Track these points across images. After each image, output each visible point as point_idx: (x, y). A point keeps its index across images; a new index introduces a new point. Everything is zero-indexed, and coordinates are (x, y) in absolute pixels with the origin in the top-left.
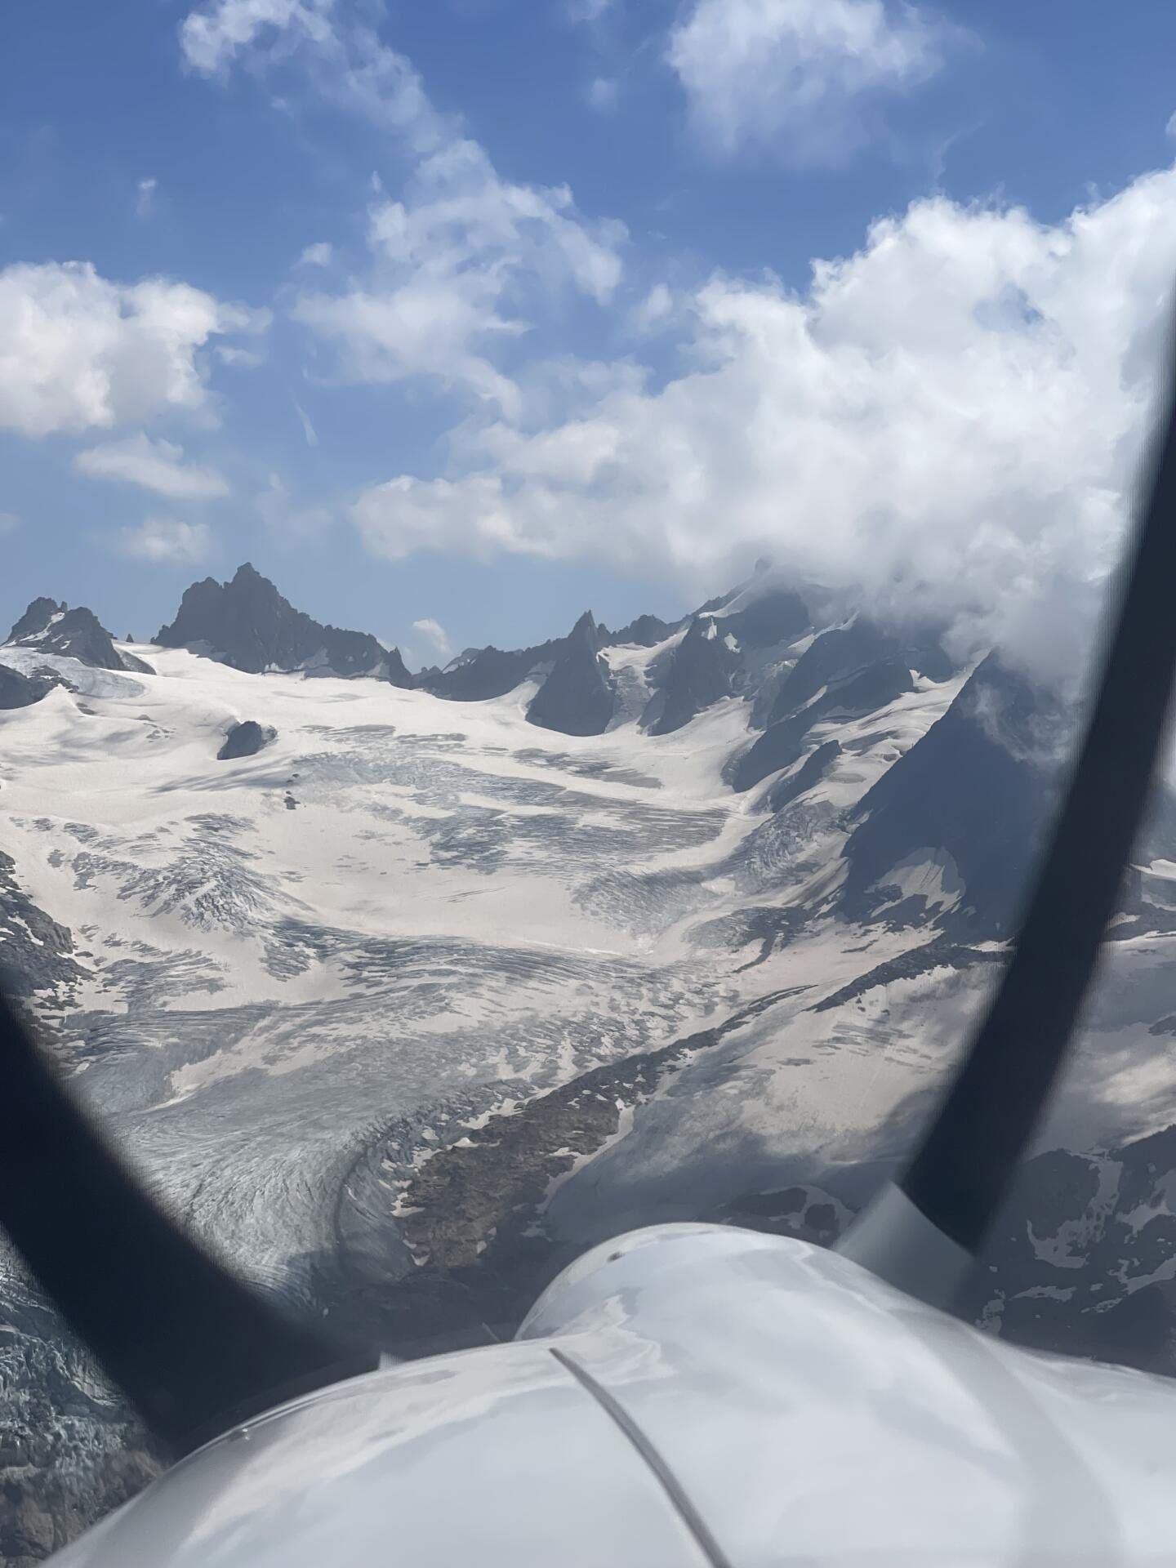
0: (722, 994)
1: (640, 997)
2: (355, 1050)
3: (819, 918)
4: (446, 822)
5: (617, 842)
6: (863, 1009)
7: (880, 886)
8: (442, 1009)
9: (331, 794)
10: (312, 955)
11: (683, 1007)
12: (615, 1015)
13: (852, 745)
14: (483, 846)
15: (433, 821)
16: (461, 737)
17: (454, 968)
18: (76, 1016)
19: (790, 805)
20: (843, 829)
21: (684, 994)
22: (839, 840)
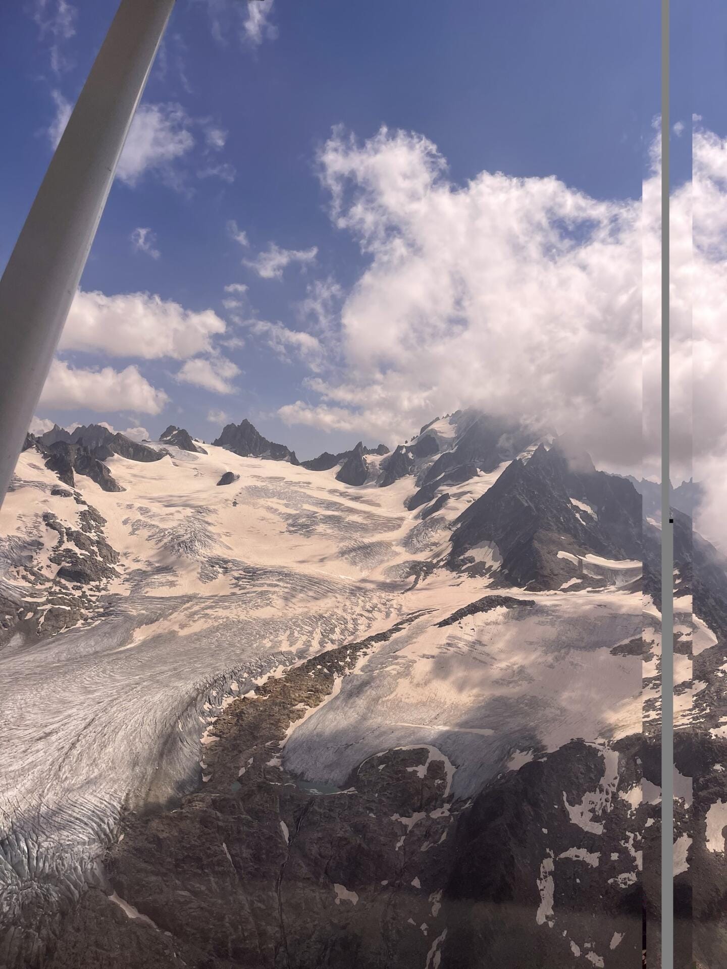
0: (395, 606)
1: (357, 605)
2: (221, 625)
3: (439, 567)
4: (295, 516)
5: (360, 528)
6: (462, 628)
7: (466, 556)
8: (267, 605)
9: (252, 501)
10: (221, 572)
11: (376, 612)
12: (344, 614)
13: (454, 495)
14: (307, 526)
15: (290, 515)
16: (309, 483)
17: (278, 583)
18: (106, 596)
19: (429, 517)
20: (450, 529)
21: (377, 605)
22: (448, 534)
